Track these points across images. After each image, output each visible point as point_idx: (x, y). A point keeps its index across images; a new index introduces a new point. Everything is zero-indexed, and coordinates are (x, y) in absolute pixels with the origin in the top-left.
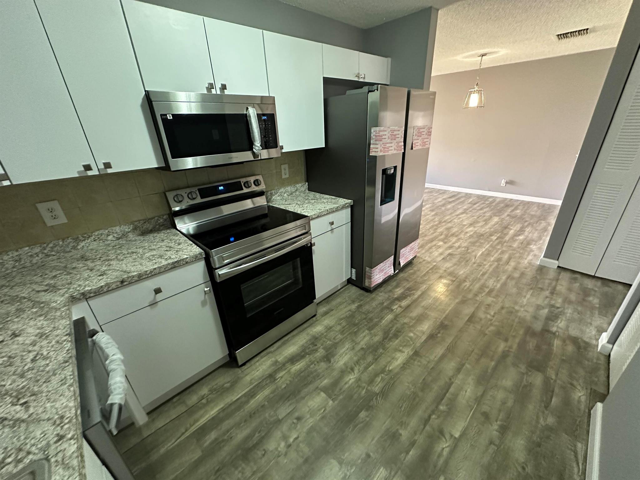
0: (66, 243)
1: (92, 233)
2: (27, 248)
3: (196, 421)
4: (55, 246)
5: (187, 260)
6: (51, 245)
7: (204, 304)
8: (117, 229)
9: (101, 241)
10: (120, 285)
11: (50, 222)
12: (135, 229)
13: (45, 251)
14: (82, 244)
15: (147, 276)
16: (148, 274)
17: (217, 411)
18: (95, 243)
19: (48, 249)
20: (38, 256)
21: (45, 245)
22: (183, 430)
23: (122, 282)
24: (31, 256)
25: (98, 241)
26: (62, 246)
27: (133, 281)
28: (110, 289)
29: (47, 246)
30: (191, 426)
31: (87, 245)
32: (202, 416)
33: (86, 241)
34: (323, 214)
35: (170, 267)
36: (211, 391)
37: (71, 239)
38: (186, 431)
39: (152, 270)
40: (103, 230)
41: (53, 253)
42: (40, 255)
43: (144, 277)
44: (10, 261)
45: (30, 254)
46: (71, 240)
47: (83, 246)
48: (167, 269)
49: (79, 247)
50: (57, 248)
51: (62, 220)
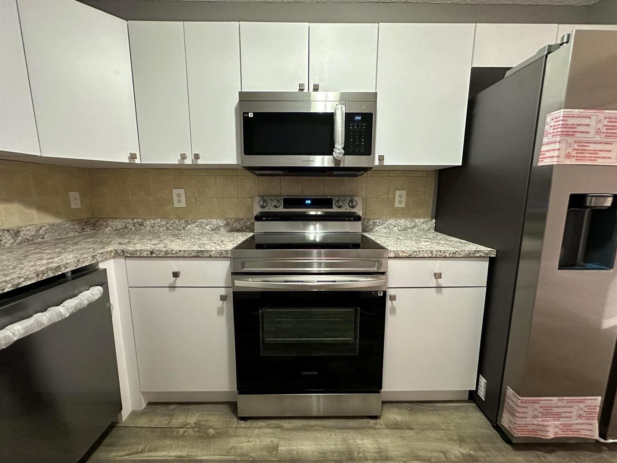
0: (180, 223)
1: (197, 220)
2: (159, 220)
3: (155, 450)
4: (174, 223)
5: (212, 253)
6: (172, 222)
7: (220, 311)
8: (214, 221)
9: (201, 228)
10: (149, 255)
11: (176, 205)
12: (227, 225)
13: (168, 225)
14: (189, 227)
15: (172, 255)
16: (173, 254)
17: (176, 456)
18: (197, 228)
19: (170, 224)
20: (163, 227)
21: (169, 221)
22: (140, 448)
23: (152, 253)
24: (160, 226)
25: (199, 227)
26: (177, 224)
27: (160, 256)
28: (142, 255)
29: (170, 221)
30: (150, 450)
31: (192, 229)
32: (163, 448)
33: (192, 225)
34: (421, 255)
35: (194, 254)
36: (198, 425)
37: (184, 221)
38: (141, 452)
39: (178, 251)
40: (204, 220)
41: (171, 228)
42: (164, 227)
43: (169, 255)
44: (149, 226)
45: (160, 224)
46: (184, 222)
47: (189, 229)
48: (190, 256)
49: (187, 229)
50: (174, 225)
51: (183, 204)
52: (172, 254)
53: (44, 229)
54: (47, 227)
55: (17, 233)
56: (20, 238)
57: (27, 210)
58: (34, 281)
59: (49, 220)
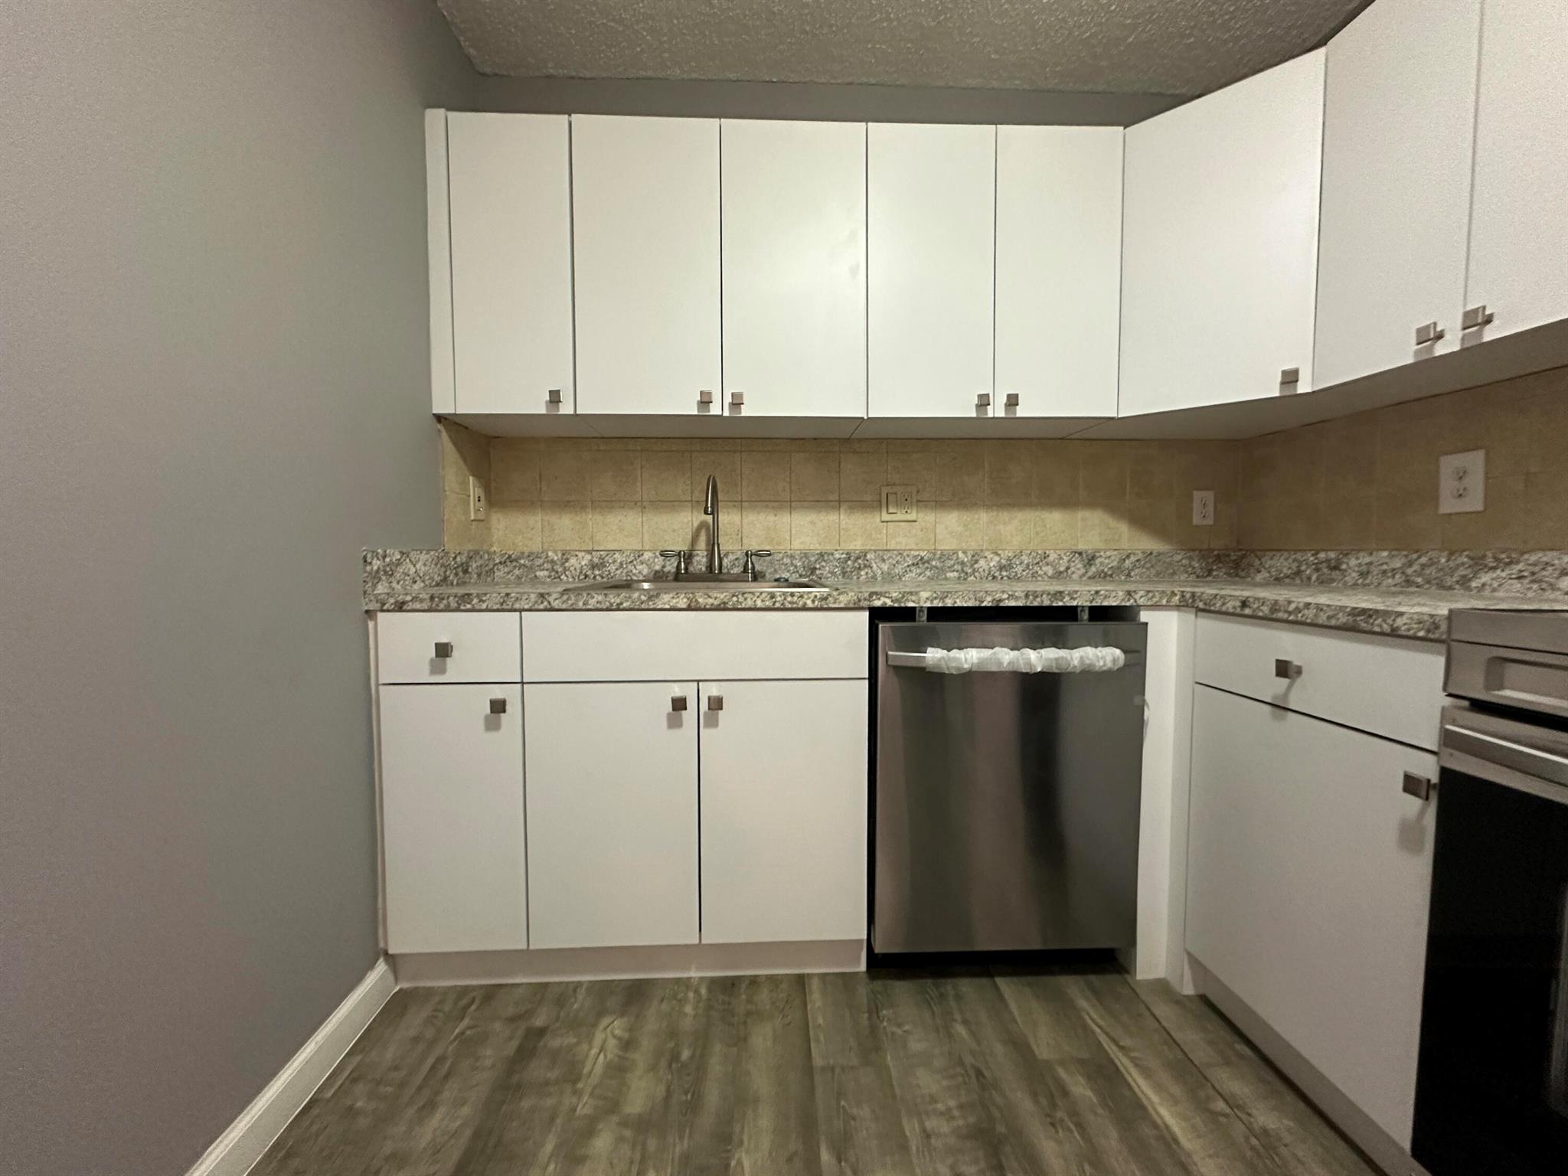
0: (1451, 564)
1: (1523, 553)
2: (1385, 554)
4: (1432, 563)
5: (1399, 622)
6: (1424, 560)
7: (1407, 835)
9: (1535, 586)
10: (1238, 610)
11: (1448, 505)
13: (1409, 571)
14: (1485, 578)
15: (1286, 616)
16: (1290, 613)
18: (1517, 585)
19: (1416, 567)
20: (1393, 577)
21: (1415, 556)
23: (1244, 604)
24: (1384, 572)
25: (1527, 581)
26: (1441, 569)
27: (1261, 614)
28: (1224, 609)
29: (1419, 557)
31: (1495, 584)
33: (1498, 572)
35: (1343, 619)
36: (1267, 1140)
37: (1467, 556)
38: (1122, 1048)
39: (1301, 605)
40: (1555, 553)
41: (1419, 580)
42: (1397, 576)
43: (1281, 615)
44: (1354, 571)
45: (1385, 567)
46: (1466, 560)
47: (1484, 585)
48: (1333, 622)
49: (1474, 584)
50: (1431, 571)
51: (1475, 502)
52: (1286, 611)
53: (1133, 558)
54: (1140, 556)
55: (1091, 560)
56: (1093, 569)
57: (1112, 522)
58: (1020, 604)
59: (1146, 543)
